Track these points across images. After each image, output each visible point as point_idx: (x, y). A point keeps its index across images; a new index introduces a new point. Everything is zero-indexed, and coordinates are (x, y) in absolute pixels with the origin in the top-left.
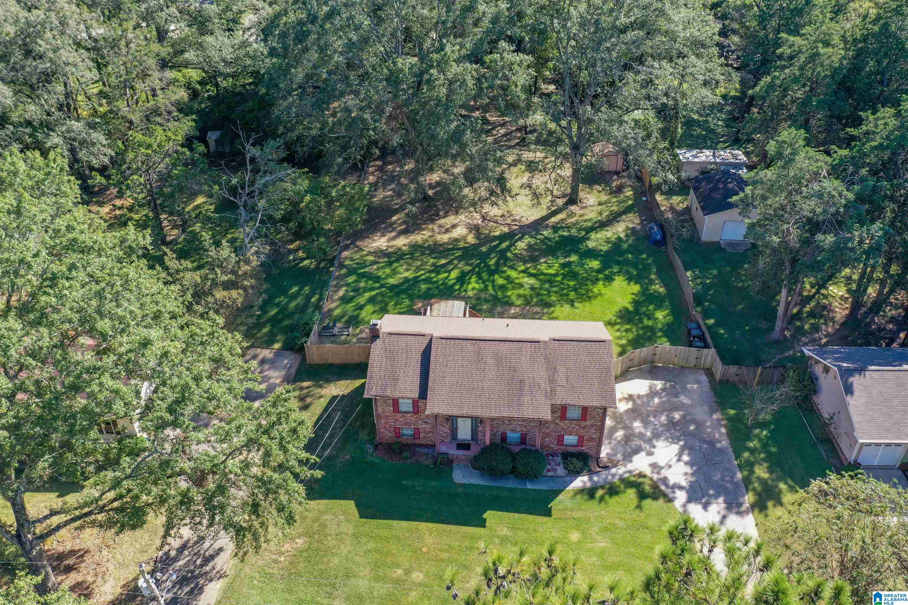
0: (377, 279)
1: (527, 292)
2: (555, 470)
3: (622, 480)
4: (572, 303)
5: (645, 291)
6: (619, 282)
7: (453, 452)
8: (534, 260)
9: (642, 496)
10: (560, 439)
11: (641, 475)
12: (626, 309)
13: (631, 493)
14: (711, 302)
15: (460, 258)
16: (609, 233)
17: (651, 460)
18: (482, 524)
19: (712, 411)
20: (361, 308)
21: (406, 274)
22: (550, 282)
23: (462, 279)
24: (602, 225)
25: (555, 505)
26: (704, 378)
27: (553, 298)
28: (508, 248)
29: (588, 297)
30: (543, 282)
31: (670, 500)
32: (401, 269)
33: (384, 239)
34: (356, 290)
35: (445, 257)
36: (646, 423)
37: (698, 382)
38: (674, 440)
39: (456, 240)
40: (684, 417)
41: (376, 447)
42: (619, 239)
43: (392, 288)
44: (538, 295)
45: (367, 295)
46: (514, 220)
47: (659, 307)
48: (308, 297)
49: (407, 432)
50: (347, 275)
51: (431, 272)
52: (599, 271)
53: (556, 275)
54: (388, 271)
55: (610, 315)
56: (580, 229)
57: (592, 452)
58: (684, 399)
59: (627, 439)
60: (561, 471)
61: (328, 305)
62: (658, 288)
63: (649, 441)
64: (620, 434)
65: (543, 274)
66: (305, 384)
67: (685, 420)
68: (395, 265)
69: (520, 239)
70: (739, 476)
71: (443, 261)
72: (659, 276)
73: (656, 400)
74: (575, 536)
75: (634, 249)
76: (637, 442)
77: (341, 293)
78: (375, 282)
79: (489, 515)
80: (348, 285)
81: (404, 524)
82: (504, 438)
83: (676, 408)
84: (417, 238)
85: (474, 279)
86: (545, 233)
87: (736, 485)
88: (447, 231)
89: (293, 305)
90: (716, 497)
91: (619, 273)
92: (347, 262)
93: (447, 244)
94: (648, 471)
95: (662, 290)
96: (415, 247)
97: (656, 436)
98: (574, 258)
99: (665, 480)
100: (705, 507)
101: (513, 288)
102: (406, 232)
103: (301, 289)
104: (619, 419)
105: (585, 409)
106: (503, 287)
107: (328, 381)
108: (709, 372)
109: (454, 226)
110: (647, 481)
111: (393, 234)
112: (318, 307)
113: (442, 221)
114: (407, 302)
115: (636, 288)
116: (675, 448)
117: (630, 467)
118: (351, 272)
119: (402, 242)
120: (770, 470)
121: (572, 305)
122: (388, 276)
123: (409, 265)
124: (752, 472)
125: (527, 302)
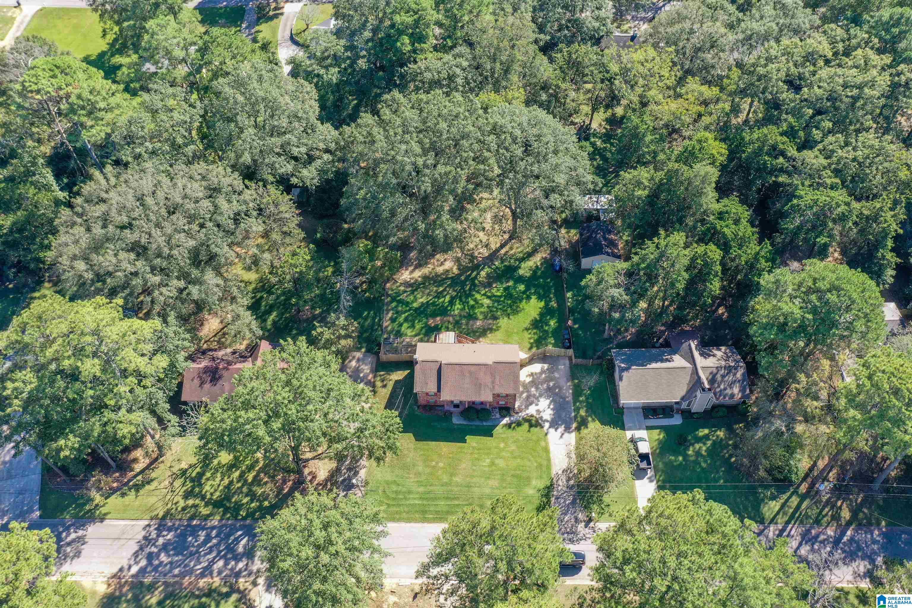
1: (486, 310)
2: (495, 416)
3: (523, 419)
4: (508, 315)
7: (452, 409)
8: (489, 285)
10: (498, 402)
11: (532, 416)
15: (450, 286)
17: (537, 408)
18: (465, 441)
21: (421, 300)
22: (498, 301)
23: (452, 302)
24: (529, 255)
25: (495, 432)
26: (567, 362)
27: (499, 313)
28: (476, 277)
29: (516, 312)
30: (494, 301)
32: (419, 296)
33: (408, 272)
35: (441, 285)
36: (537, 388)
37: (564, 365)
38: (548, 397)
39: (447, 271)
40: (554, 385)
41: (418, 407)
42: (537, 267)
43: (416, 310)
45: (403, 316)
46: (479, 253)
48: (374, 318)
49: (432, 402)
52: (524, 292)
53: (500, 297)
54: (412, 298)
56: (516, 260)
57: (511, 406)
58: (556, 375)
59: (528, 397)
60: (498, 416)
61: (385, 324)
64: (525, 395)
65: (494, 296)
67: (555, 387)
69: (483, 269)
70: (573, 414)
71: (441, 289)
73: (543, 376)
74: (502, 445)
75: (544, 275)
76: (532, 399)
77: (390, 315)
78: (407, 306)
79: (467, 437)
81: (434, 443)
82: (474, 402)
83: (551, 380)
85: (458, 302)
86: (496, 263)
87: (571, 419)
88: (442, 264)
89: (367, 323)
90: (561, 425)
91: (535, 293)
92: (390, 292)
94: (535, 413)
97: (541, 396)
98: (511, 283)
99: (542, 417)
101: (479, 308)
102: (419, 266)
103: (369, 313)
104: (525, 386)
106: (473, 307)
107: (392, 371)
108: (570, 359)
109: (445, 260)
110: (534, 419)
111: (412, 268)
112: (380, 326)
113: (438, 257)
114: (425, 320)
115: (542, 304)
116: (548, 402)
117: (527, 412)
118: (394, 299)
119: (418, 274)
120: (587, 411)
122: (413, 302)
123: (423, 293)
124: (578, 412)
125: (485, 318)
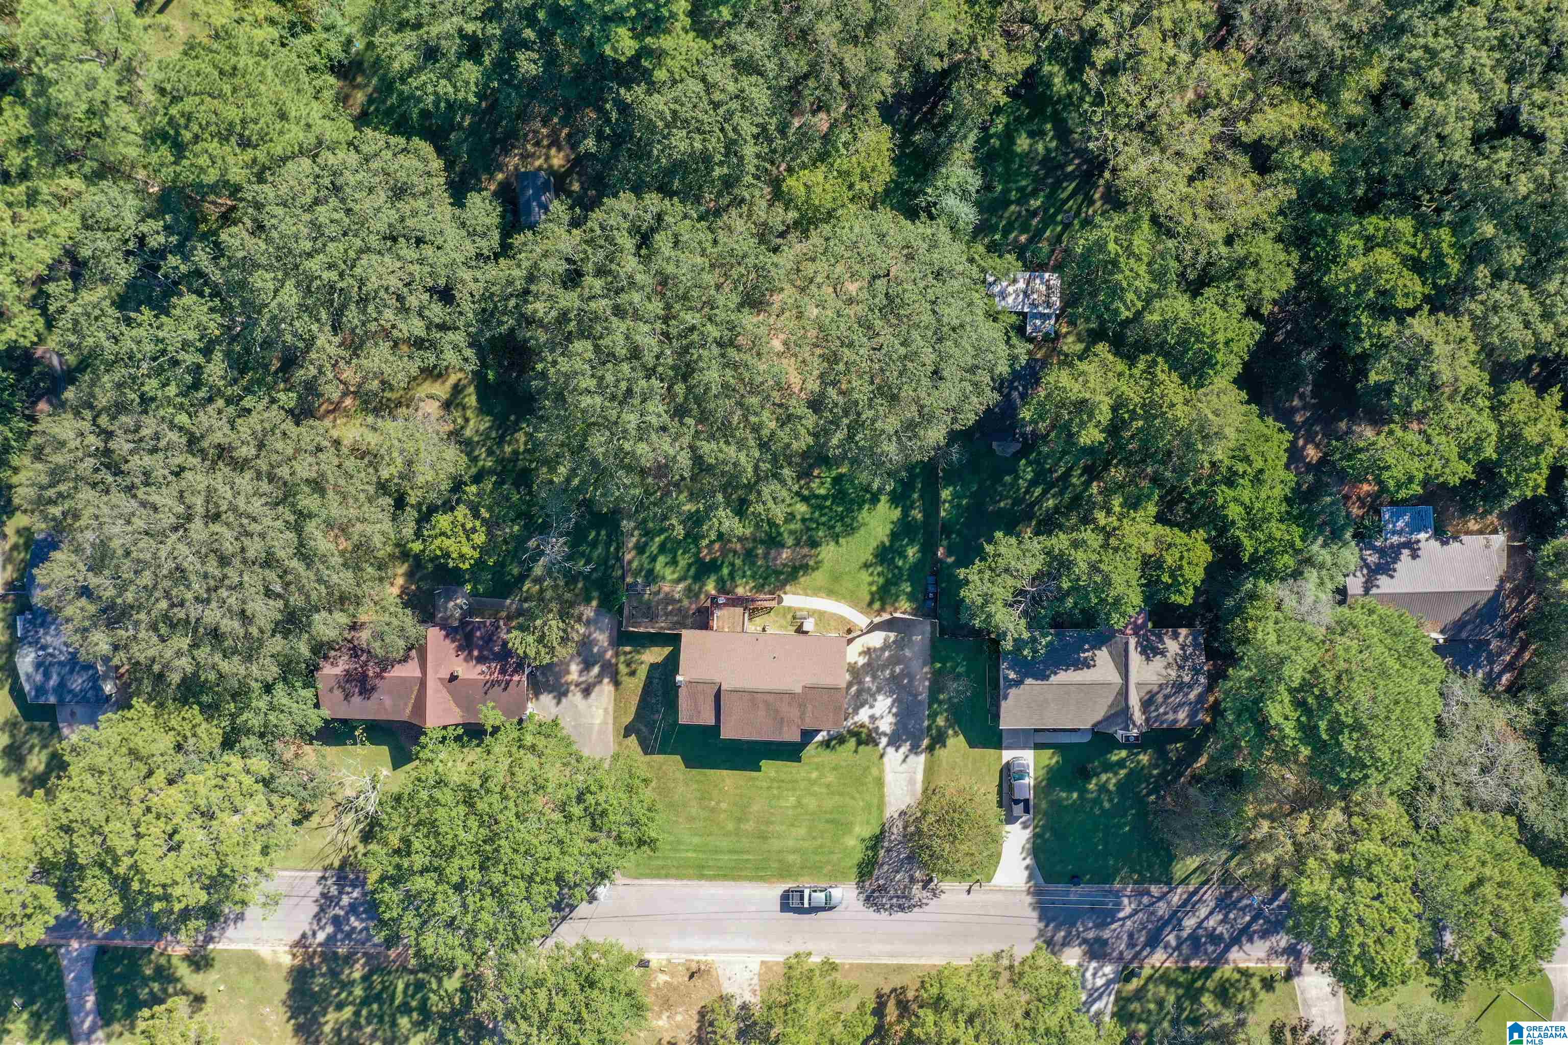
3: (849, 731)
5: (905, 514)
6: (883, 505)
9: (859, 743)
11: (862, 726)
12: (883, 543)
13: (853, 742)
14: (958, 533)
17: (871, 712)
18: (758, 769)
19: (924, 664)
25: (804, 754)
30: (814, 508)
31: (877, 745)
34: (647, 533)
36: (874, 677)
37: (923, 634)
38: (892, 692)
40: (902, 670)
44: (808, 529)
47: (912, 542)
48: (608, 545)
55: (868, 554)
58: (908, 653)
59: (859, 693)
61: (628, 557)
62: (917, 514)
63: (873, 696)
66: (628, 649)
67: (903, 674)
70: (926, 723)
72: (922, 495)
73: (887, 654)
76: (865, 696)
77: (634, 538)
79: (763, 763)
83: (898, 663)
87: (921, 731)
90: (906, 741)
94: (867, 721)
95: (919, 516)
97: (879, 690)
99: (877, 728)
100: (897, 749)
107: (644, 646)
110: (865, 730)
112: (619, 559)
117: (856, 719)
120: (947, 720)
121: (837, 543)
124: (934, 721)
125: (797, 543)
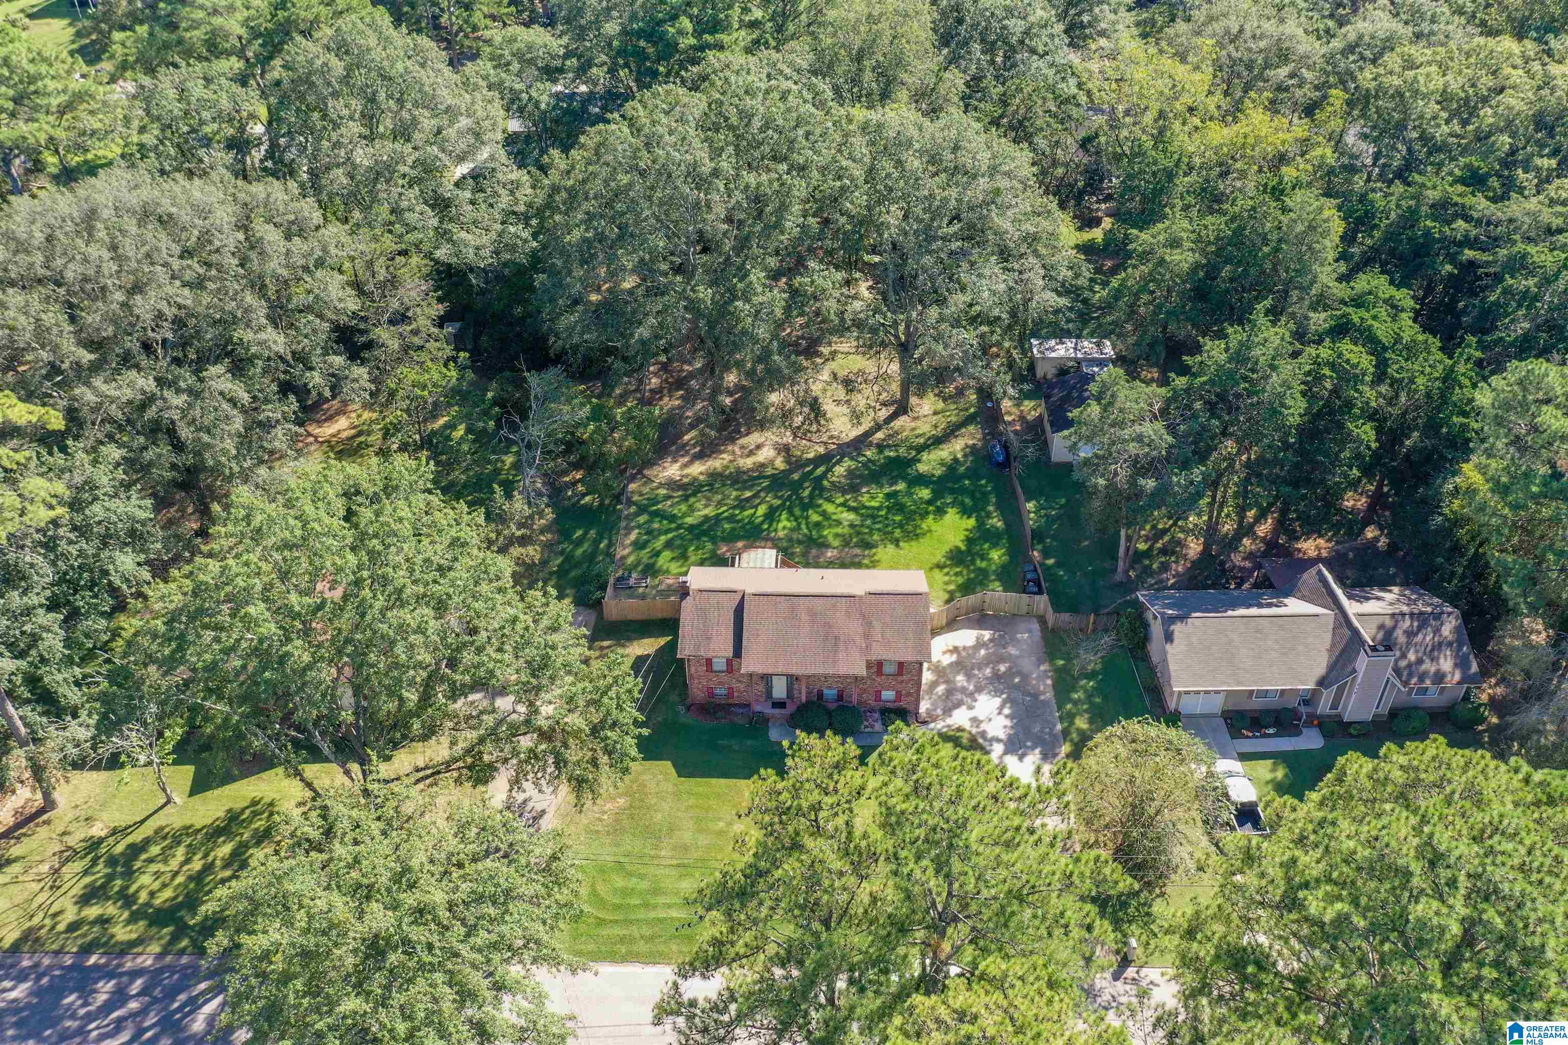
0: (672, 518)
1: (846, 531)
2: (872, 727)
4: (896, 542)
5: (981, 523)
6: (952, 515)
8: (854, 489)
10: (878, 694)
11: (960, 729)
12: (957, 548)
14: (1053, 538)
15: (767, 490)
16: (944, 453)
17: (972, 714)
19: (1040, 662)
20: (657, 554)
21: (706, 512)
22: (873, 517)
23: (771, 516)
24: (937, 441)
26: (1036, 627)
27: (876, 537)
28: (824, 476)
29: (914, 535)
31: (987, 753)
32: (699, 505)
33: (676, 466)
34: (649, 532)
35: (749, 488)
36: (969, 676)
37: (1030, 631)
38: (997, 693)
39: (762, 465)
40: (1010, 668)
41: (688, 708)
42: (956, 460)
43: (691, 528)
44: (858, 533)
45: (663, 538)
46: (831, 437)
47: (995, 545)
48: (596, 542)
49: (720, 691)
50: (637, 514)
51: (734, 507)
52: (929, 502)
53: (879, 509)
54: (684, 507)
55: (939, 557)
56: (911, 448)
57: (911, 708)
58: (1013, 651)
59: (949, 693)
60: (878, 726)
61: (621, 552)
62: (996, 522)
63: (971, 695)
64: (941, 689)
65: (865, 507)
66: (606, 643)
67: (1010, 673)
68: (692, 500)
69: (839, 462)
70: (1059, 727)
71: (748, 494)
72: (998, 507)
73: (983, 652)
75: (973, 474)
77: (633, 536)
78: (671, 522)
80: (639, 527)
81: (723, 781)
82: (820, 695)
83: (1001, 660)
84: (716, 463)
85: (784, 516)
86: (868, 453)
87: (1055, 736)
88: (751, 453)
89: (579, 552)
91: (953, 505)
92: (635, 498)
93: (752, 470)
95: (1000, 524)
96: (714, 476)
97: (979, 689)
98: (901, 486)
100: (1021, 758)
101: (830, 526)
102: (700, 456)
103: (586, 533)
104: (940, 671)
105: (901, 665)
106: (818, 525)
107: (630, 639)
108: (1042, 620)
109: (759, 447)
110: (965, 735)
111: (686, 459)
112: (609, 555)
113: (743, 441)
114: (709, 546)
115: (971, 522)
116: (997, 701)
117: (949, 721)
118: (642, 510)
119: (697, 469)
120: (1091, 721)
121: (897, 546)
122: (685, 515)
123: (708, 499)
125: (846, 543)
